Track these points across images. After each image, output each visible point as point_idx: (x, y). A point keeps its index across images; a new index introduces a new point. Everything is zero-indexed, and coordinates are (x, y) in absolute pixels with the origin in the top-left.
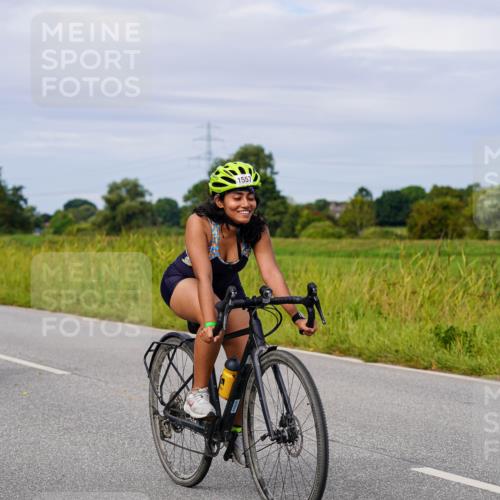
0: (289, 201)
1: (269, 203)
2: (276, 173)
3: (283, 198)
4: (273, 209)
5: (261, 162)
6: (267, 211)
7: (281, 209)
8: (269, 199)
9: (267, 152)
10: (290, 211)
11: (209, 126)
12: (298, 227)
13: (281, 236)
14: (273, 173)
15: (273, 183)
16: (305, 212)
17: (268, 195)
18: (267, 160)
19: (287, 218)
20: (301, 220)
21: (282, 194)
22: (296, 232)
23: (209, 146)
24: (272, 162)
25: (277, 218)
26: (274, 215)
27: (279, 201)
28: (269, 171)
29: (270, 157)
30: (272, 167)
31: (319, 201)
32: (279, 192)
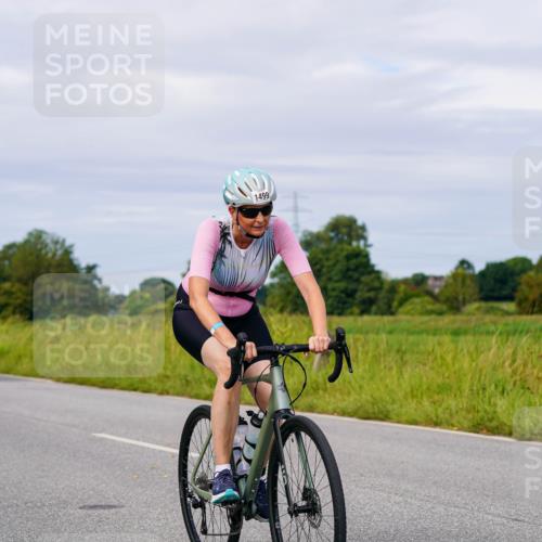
0: (383, 276)
1: (363, 279)
2: (370, 246)
3: (378, 272)
4: (367, 284)
5: (353, 233)
6: (361, 287)
7: (376, 284)
8: (363, 274)
9: (360, 223)
10: (386, 287)
11: (295, 196)
12: (395, 304)
13: (376, 314)
14: (366, 245)
15: (367, 256)
16: (402, 288)
17: (361, 270)
18: (360, 231)
19: (382, 294)
20: (398, 297)
21: (377, 268)
22: (393, 309)
23: (296, 218)
24: (365, 234)
25: (372, 294)
26: (369, 290)
27: (373, 275)
28: (362, 243)
29: (363, 228)
30: (365, 238)
31: (416, 276)
32: (373, 266)
